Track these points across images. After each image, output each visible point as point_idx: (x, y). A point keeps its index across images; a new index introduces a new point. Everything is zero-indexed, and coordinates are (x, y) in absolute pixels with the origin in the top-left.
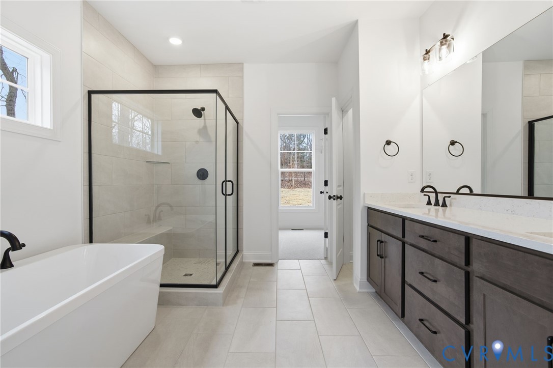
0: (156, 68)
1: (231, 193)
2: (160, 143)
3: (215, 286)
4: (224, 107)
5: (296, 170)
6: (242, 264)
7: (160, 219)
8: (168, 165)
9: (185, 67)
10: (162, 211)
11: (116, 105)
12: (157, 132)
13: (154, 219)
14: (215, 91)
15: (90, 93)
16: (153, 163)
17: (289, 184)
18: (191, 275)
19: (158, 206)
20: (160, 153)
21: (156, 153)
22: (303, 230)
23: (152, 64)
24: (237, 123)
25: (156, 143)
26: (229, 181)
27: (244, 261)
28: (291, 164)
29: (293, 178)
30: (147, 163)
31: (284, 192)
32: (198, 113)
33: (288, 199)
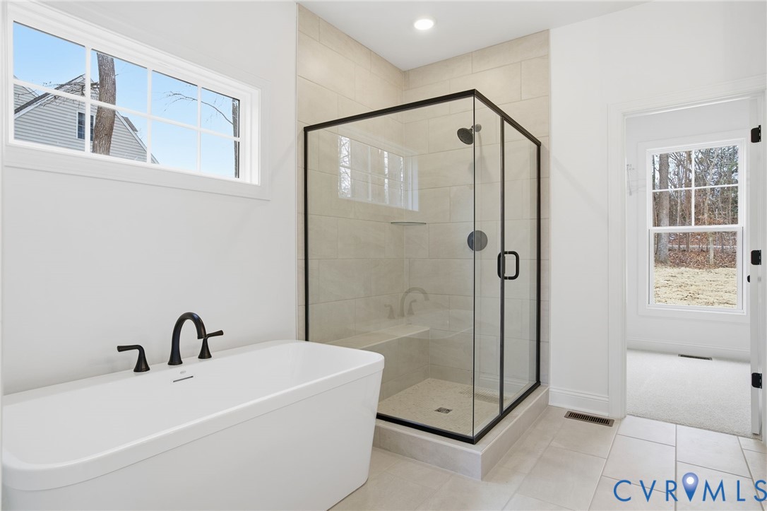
0: (405, 75)
1: (514, 274)
2: (416, 193)
3: (472, 441)
4: (499, 117)
5: (693, 228)
6: (545, 408)
7: (411, 312)
8: (425, 225)
9: (447, 63)
10: (415, 301)
11: (345, 142)
12: (412, 175)
13: (401, 312)
14: (472, 93)
15: (307, 129)
16: (402, 225)
17: (700, 258)
18: (448, 411)
19: (407, 292)
20: (416, 208)
21: (411, 209)
22: (708, 359)
23: (400, 70)
24: (538, 144)
25: (410, 192)
26: (510, 253)
27: (549, 404)
28: (706, 216)
29: (711, 246)
30: (393, 225)
31: (685, 275)
32: (466, 136)
33: (693, 289)
